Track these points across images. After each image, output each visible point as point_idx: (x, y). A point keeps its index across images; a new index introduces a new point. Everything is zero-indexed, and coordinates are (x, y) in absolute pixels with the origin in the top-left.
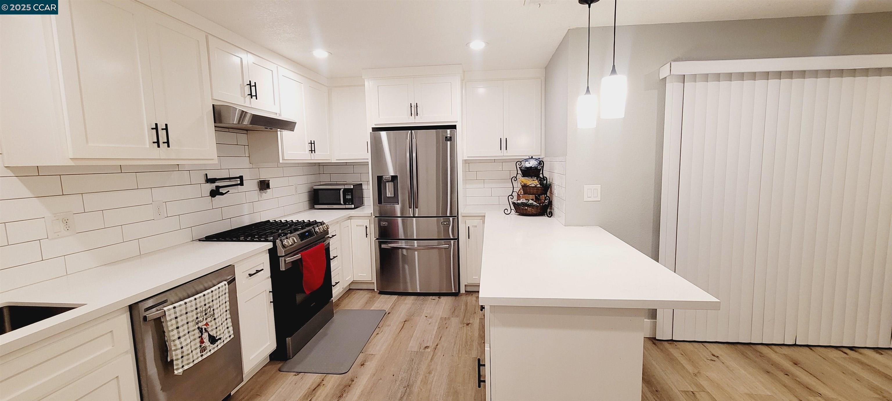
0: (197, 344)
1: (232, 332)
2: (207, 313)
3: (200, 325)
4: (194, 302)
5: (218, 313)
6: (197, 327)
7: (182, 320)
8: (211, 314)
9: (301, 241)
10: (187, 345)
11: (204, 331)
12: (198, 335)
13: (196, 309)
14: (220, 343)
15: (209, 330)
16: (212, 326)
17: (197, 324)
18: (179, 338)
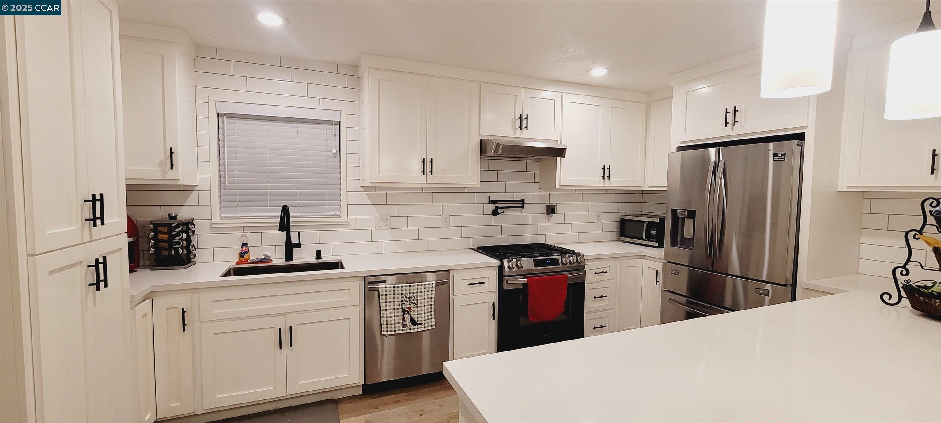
0: (400, 320)
1: (434, 323)
2: (411, 300)
3: (404, 306)
4: (400, 288)
5: (421, 303)
6: (401, 307)
7: (390, 298)
8: (414, 301)
9: (535, 267)
10: (391, 317)
11: (406, 312)
12: (401, 313)
13: (402, 294)
14: (421, 328)
15: (412, 313)
16: (414, 311)
17: (401, 305)
18: (386, 310)
